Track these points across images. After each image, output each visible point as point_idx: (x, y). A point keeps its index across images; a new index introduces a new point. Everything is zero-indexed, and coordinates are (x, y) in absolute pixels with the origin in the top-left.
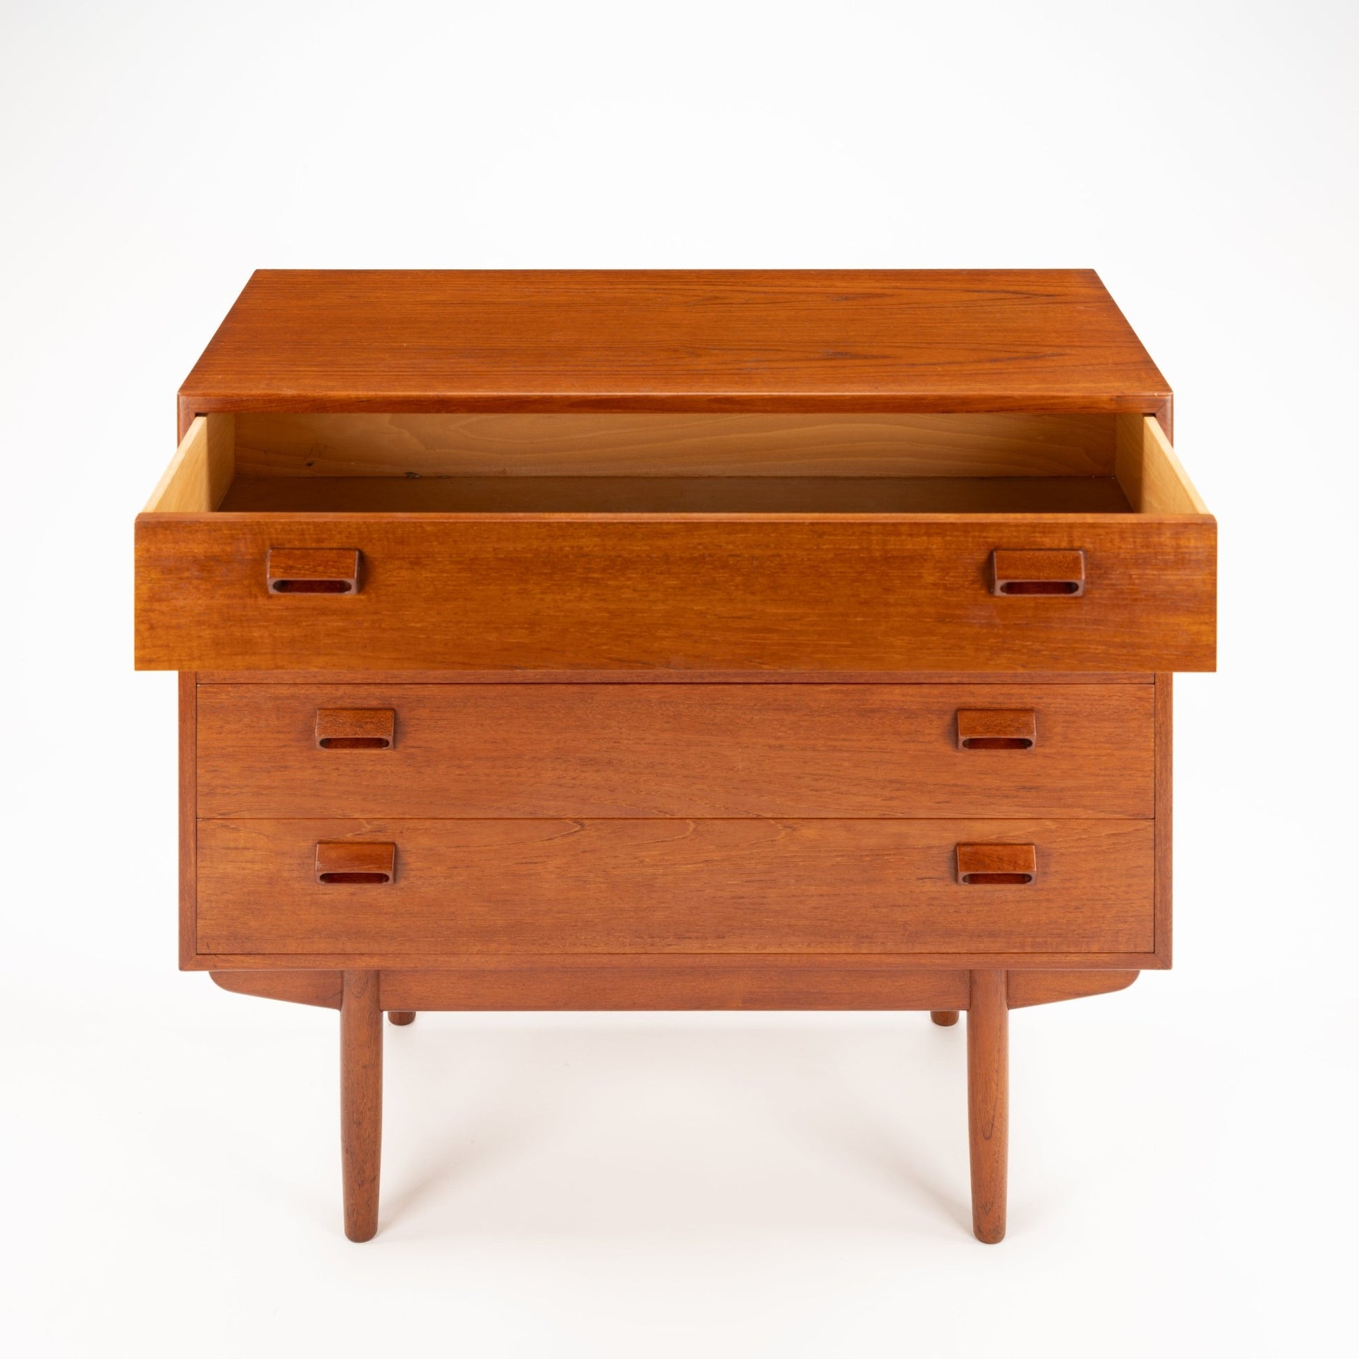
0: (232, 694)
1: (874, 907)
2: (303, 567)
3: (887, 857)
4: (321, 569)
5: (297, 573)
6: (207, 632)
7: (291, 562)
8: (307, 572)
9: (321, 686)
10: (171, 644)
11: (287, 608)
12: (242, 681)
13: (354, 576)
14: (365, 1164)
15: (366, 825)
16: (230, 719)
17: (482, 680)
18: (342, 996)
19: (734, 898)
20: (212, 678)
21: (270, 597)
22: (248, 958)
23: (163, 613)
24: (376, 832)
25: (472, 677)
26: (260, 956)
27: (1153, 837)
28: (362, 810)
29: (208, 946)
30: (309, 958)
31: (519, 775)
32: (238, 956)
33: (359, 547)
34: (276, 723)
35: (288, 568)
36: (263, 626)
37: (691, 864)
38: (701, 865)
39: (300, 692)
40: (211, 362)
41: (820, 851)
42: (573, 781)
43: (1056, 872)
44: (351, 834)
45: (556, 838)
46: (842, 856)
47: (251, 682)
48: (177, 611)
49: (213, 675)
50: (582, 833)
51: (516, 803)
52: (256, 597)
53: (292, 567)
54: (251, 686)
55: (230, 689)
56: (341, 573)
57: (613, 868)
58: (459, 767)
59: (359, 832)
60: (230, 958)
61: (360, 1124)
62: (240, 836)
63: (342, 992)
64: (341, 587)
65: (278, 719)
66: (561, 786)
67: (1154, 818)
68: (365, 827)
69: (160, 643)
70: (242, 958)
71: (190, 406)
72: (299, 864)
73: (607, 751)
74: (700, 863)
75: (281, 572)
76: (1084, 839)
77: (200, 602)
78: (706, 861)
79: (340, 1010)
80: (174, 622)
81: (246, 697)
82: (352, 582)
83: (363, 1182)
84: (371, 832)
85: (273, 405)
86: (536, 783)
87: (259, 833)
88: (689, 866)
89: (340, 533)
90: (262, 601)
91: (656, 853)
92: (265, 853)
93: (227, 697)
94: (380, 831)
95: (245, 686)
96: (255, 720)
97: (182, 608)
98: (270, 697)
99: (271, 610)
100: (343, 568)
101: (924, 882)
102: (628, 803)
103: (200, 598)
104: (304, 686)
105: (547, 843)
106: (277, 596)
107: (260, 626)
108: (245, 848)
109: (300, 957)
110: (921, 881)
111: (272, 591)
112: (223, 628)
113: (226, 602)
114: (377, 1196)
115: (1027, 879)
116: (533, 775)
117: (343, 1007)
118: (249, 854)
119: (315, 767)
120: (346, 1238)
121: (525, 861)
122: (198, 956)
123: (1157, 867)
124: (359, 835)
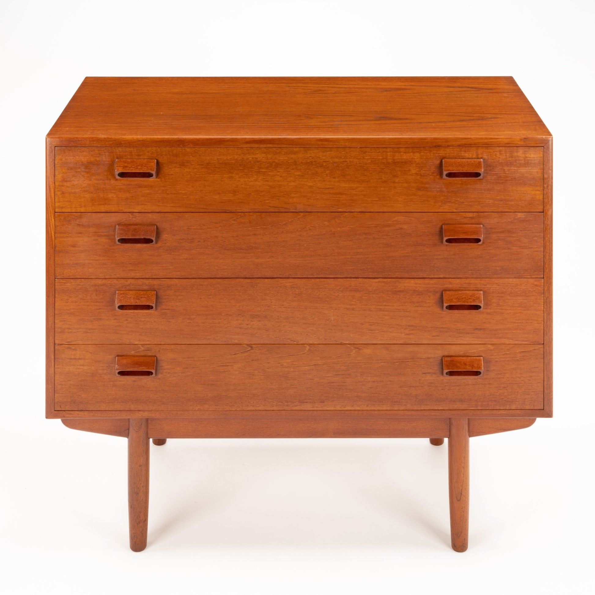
0: (73, 283)
2: (131, 167)
3: (407, 363)
4: (139, 167)
5: (129, 169)
6: (88, 195)
7: (126, 165)
8: (133, 169)
9: (119, 279)
10: (71, 200)
11: (124, 185)
12: (78, 277)
13: (154, 170)
14: (141, 513)
15: (141, 347)
16: (72, 296)
17: (201, 277)
18: (129, 431)
19: (329, 383)
20: (63, 275)
21: (117, 180)
22: (81, 413)
23: (67, 187)
24: (146, 351)
25: (196, 275)
26: (87, 412)
27: (543, 353)
28: (139, 340)
29: (61, 407)
30: (112, 412)
31: (219, 323)
32: (76, 412)
33: (157, 158)
34: (96, 298)
35: (125, 167)
36: (113, 192)
37: (308, 366)
38: (312, 367)
39: (108, 282)
40: (62, 122)
41: (373, 360)
42: (246, 326)
43: (493, 370)
44: (134, 352)
45: (238, 353)
46: (384, 362)
47: (83, 278)
48: (74, 186)
49: (63, 274)
50: (251, 351)
51: (218, 337)
52: (110, 180)
53: (126, 167)
54: (83, 279)
56: (149, 169)
57: (268, 368)
58: (189, 319)
60: (72, 412)
61: (138, 493)
62: (77, 353)
63: (129, 429)
64: (149, 175)
65: (96, 296)
66: (240, 328)
67: (543, 344)
68: (140, 348)
69: (67, 200)
70: (78, 412)
71: (52, 143)
72: (107, 367)
73: (264, 311)
74: (312, 366)
75: (122, 169)
76: (508, 354)
77: (85, 182)
78: (315, 365)
79: (128, 438)
80: (73, 191)
81: (80, 285)
82: (154, 173)
83: (139, 522)
84: (144, 351)
85: (95, 142)
86: (228, 327)
87: (87, 351)
88: (307, 367)
89: (148, 152)
90: (113, 182)
91: (289, 361)
92: (90, 361)
93: (71, 285)
94: (148, 350)
95: (80, 279)
96: (85, 296)
97: (76, 185)
98: (93, 284)
99: (117, 185)
100: (150, 167)
101: (426, 375)
102: (275, 336)
103: (85, 180)
104: (110, 279)
105: (234, 356)
106: (120, 180)
107: (112, 193)
108: (79, 359)
109: (107, 412)
110: (424, 374)
111: (118, 177)
112: (95, 193)
113: (97, 182)
114: (147, 529)
115: (479, 373)
116: (226, 323)
117: (129, 436)
118: (81, 362)
119: (115, 319)
120: (131, 549)
121: (222, 365)
122: (55, 411)
123: (545, 368)
124: (138, 352)
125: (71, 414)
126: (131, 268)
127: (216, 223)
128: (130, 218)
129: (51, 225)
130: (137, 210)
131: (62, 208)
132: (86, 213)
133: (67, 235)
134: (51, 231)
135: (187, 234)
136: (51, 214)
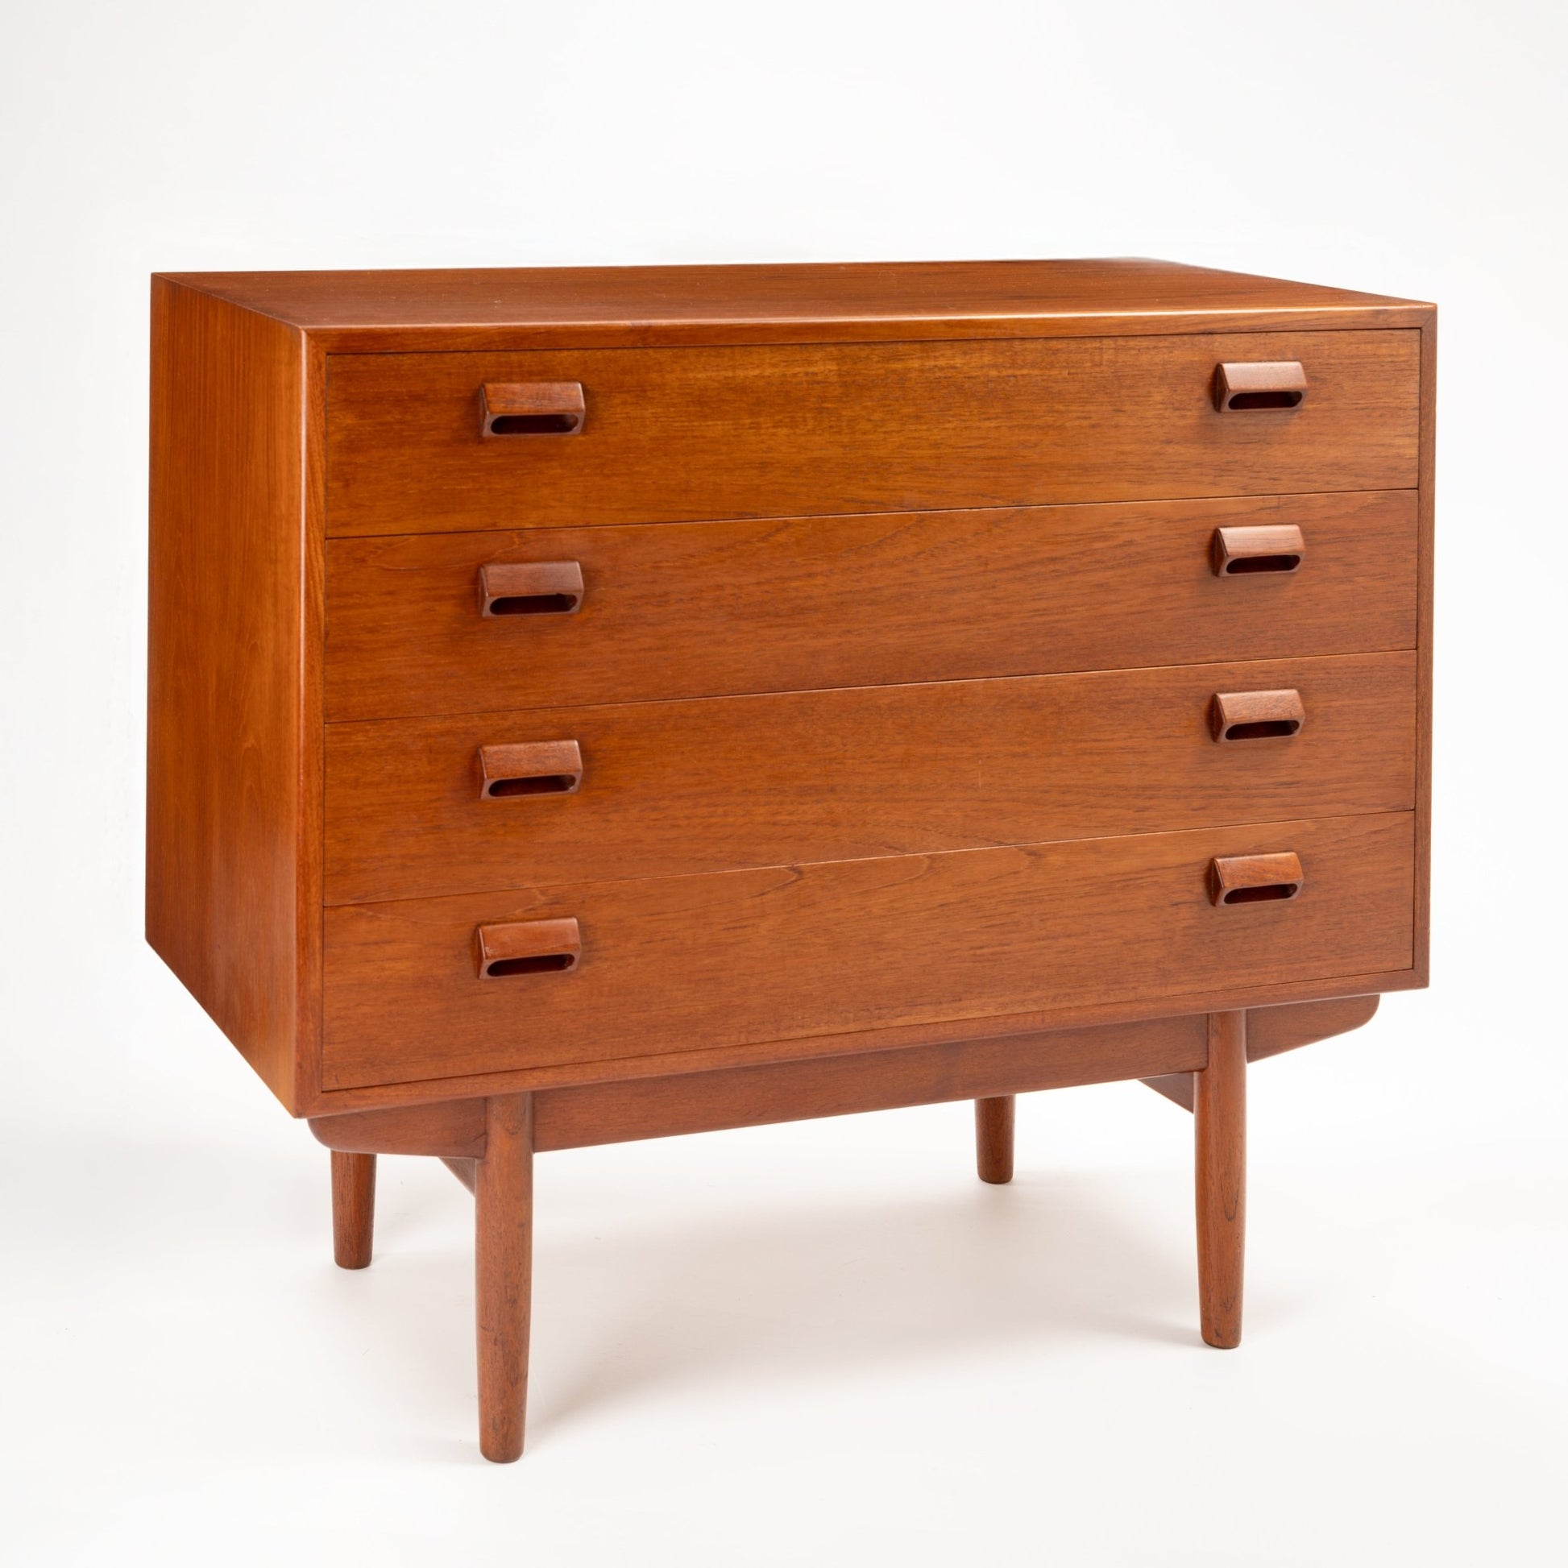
0: (371, 735)
1: (1125, 943)
3: (1139, 881)
9: (486, 714)
11: (500, 455)
12: (384, 715)
15: (539, 896)
16: (368, 769)
19: (972, 948)
20: (345, 713)
21: (482, 442)
22: (389, 1090)
23: (359, 466)
24: (549, 905)
26: (404, 1086)
27: (1413, 832)
28: (535, 877)
29: (337, 1080)
30: (466, 1081)
31: (725, 815)
32: (377, 1089)
34: (428, 769)
37: (925, 910)
38: (936, 911)
39: (458, 725)
41: (1067, 880)
42: (789, 817)
43: (1316, 883)
44: (521, 909)
45: (769, 892)
46: (1091, 885)
47: (395, 716)
48: (376, 462)
49: (346, 710)
50: (800, 883)
51: (721, 852)
52: (466, 442)
54: (395, 721)
55: (368, 727)
57: (836, 924)
58: (654, 809)
59: (530, 907)
60: (367, 1092)
62: (380, 926)
65: (430, 763)
66: (775, 824)
67: (1414, 810)
68: (537, 900)
70: (381, 1090)
71: (320, 345)
72: (455, 956)
74: (934, 908)
76: (1344, 840)
77: (402, 451)
78: (942, 905)
80: (373, 476)
81: (389, 737)
84: (546, 905)
85: (427, 340)
86: (746, 823)
87: (405, 920)
88: (922, 914)
90: (472, 447)
91: (885, 900)
92: (413, 946)
93: (365, 739)
94: (557, 903)
95: (387, 722)
96: (401, 766)
98: (419, 735)
99: (483, 458)
101: (1179, 909)
102: (852, 840)
104: (463, 717)
105: (758, 900)
106: (489, 440)
107: (469, 478)
108: (386, 942)
109: (455, 1081)
110: (1175, 907)
111: (487, 434)
112: (428, 481)
113: (432, 450)
116: (743, 813)
118: (391, 950)
119: (476, 825)
121: (732, 925)
122: (324, 1094)
123: (1417, 867)
124: (530, 910)
125: (363, 1098)
126: (515, 683)
127: (721, 549)
128: (516, 547)
129: (317, 575)
130: (531, 523)
131: (346, 524)
132: (406, 537)
133: (357, 601)
134: (315, 591)
135: (652, 582)
136: (315, 543)
